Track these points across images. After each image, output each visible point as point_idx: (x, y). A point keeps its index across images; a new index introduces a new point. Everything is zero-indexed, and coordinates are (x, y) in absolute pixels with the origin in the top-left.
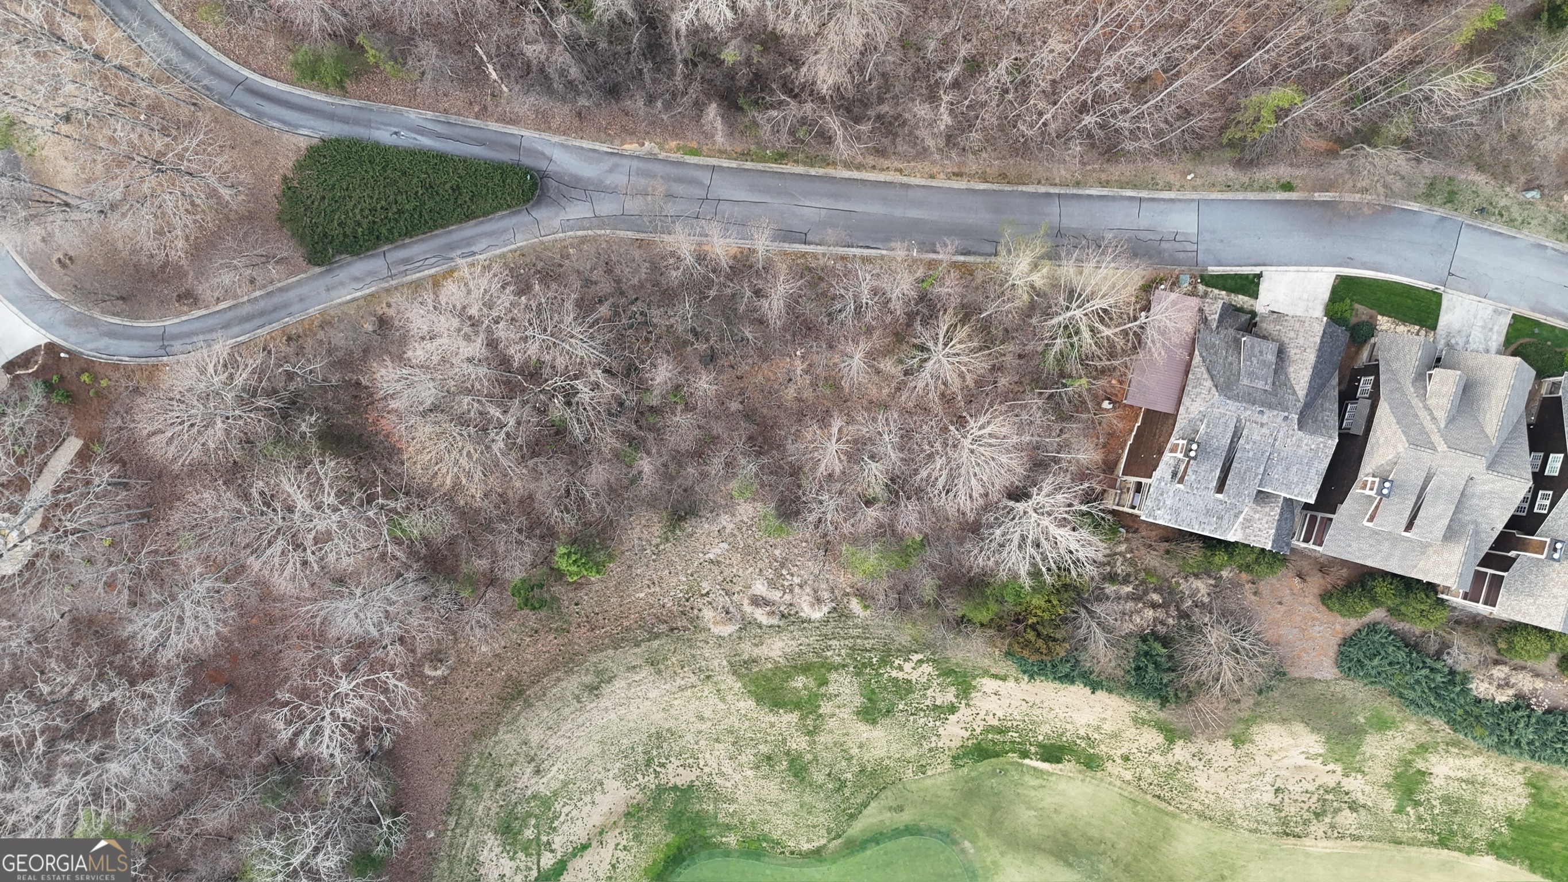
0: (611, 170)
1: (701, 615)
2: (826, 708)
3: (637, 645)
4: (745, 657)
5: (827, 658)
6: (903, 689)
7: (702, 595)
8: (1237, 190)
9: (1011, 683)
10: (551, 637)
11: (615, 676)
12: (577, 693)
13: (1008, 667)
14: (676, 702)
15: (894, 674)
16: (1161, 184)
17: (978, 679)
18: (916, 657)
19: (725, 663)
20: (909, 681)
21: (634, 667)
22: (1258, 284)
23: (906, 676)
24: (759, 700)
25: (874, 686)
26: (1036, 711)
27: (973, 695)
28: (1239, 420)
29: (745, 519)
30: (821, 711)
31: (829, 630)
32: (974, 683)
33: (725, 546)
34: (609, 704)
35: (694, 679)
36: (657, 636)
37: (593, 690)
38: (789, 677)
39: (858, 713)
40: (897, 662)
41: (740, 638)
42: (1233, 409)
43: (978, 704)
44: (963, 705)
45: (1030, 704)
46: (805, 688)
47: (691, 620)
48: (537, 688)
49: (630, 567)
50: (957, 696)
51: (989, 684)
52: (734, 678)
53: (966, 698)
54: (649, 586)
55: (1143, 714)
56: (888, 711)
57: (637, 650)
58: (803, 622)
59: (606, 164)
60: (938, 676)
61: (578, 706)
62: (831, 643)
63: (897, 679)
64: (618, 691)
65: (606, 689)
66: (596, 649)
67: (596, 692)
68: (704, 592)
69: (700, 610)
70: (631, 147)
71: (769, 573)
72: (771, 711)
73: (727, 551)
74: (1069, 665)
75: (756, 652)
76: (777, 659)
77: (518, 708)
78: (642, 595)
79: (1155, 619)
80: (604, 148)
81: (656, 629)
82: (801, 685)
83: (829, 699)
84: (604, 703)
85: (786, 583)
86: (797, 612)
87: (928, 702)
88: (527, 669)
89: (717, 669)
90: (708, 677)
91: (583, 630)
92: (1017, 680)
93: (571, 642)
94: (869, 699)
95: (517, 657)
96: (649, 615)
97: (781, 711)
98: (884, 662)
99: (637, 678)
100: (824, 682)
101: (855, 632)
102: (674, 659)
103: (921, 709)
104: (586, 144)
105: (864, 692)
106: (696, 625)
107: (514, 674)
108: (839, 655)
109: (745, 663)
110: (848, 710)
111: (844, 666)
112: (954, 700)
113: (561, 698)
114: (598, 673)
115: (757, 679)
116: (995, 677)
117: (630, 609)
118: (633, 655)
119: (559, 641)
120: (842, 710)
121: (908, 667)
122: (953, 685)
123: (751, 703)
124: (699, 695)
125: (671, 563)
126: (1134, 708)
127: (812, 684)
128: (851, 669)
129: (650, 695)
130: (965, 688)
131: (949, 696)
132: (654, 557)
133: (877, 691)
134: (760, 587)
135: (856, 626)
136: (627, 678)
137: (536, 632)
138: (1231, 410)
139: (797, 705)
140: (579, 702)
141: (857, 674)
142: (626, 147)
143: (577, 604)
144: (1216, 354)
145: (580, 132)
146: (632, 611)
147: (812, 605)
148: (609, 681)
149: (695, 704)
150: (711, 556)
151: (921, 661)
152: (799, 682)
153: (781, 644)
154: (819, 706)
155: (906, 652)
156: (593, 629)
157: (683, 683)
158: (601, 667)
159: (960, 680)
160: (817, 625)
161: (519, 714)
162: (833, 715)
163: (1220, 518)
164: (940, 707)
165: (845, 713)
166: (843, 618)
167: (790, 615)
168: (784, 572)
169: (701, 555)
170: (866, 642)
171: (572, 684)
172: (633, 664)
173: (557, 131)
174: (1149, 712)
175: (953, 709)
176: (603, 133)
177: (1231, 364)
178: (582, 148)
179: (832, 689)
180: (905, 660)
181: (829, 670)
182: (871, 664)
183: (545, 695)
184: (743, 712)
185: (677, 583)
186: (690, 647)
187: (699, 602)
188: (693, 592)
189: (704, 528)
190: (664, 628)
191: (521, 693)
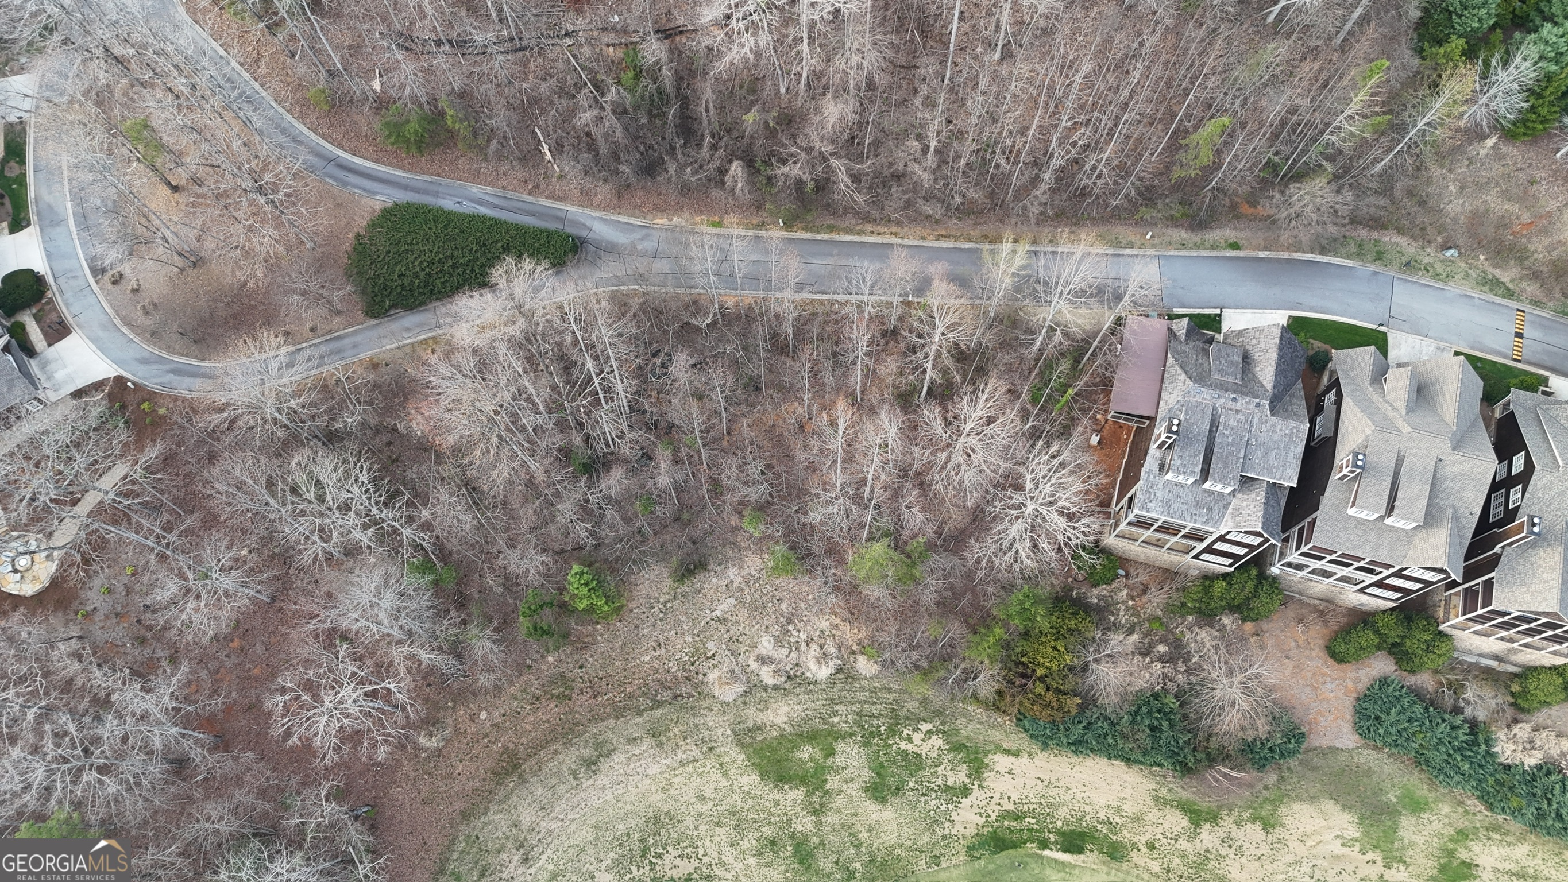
0: (642, 239)
1: (705, 680)
2: (833, 783)
3: (640, 714)
4: (750, 724)
5: (833, 725)
6: (914, 763)
7: (708, 658)
9: (1024, 759)
10: (552, 705)
11: (615, 749)
12: (574, 767)
13: (1019, 740)
14: (676, 780)
15: (903, 746)
16: (1124, 242)
17: (990, 756)
18: (925, 727)
19: (729, 732)
20: (919, 755)
21: (635, 739)
23: (916, 749)
24: (763, 775)
25: (883, 758)
26: (1052, 792)
27: (985, 775)
29: (753, 573)
30: (828, 787)
31: (834, 693)
32: (986, 761)
33: (732, 601)
34: (606, 782)
35: (696, 752)
36: (660, 704)
37: (591, 764)
38: (795, 747)
39: (867, 790)
40: (906, 732)
41: (745, 703)
43: (992, 785)
44: (976, 787)
45: (1046, 783)
46: (811, 760)
47: (696, 687)
48: (532, 762)
49: (637, 627)
50: (969, 776)
51: (1002, 762)
52: (738, 749)
53: (979, 778)
54: (654, 649)
55: (1164, 792)
56: (898, 789)
57: (639, 720)
58: (809, 684)
59: (638, 235)
60: (949, 750)
61: (574, 783)
62: (837, 708)
63: (905, 753)
64: (617, 767)
65: (604, 765)
66: (596, 718)
67: (594, 768)
68: (709, 654)
69: (705, 675)
70: (661, 221)
71: (776, 630)
72: (776, 786)
73: (735, 606)
75: (761, 718)
76: (783, 726)
77: (511, 785)
78: (647, 658)
79: (1165, 676)
80: (638, 222)
81: (659, 698)
82: (807, 756)
83: (837, 773)
84: (602, 780)
85: (792, 640)
86: (803, 674)
87: (939, 782)
88: (524, 740)
89: (721, 739)
90: (711, 749)
91: (585, 697)
92: (1030, 755)
93: (572, 711)
94: (877, 773)
95: (516, 726)
96: (653, 681)
97: (786, 787)
98: (892, 731)
99: (637, 752)
100: (830, 753)
101: (861, 696)
102: (676, 730)
103: (932, 789)
104: (622, 219)
105: (872, 765)
106: (701, 691)
107: (511, 746)
108: (846, 722)
109: (749, 731)
110: (856, 786)
111: (851, 735)
112: (967, 781)
113: (558, 774)
114: (598, 746)
115: (762, 749)
116: (1007, 752)
117: (634, 673)
118: (635, 725)
119: (561, 709)
120: (850, 785)
121: (917, 737)
122: (965, 762)
123: (755, 778)
124: (701, 770)
125: (678, 623)
126: (1153, 786)
127: (819, 755)
128: (859, 738)
129: (650, 772)
130: (978, 769)
131: (960, 776)
132: (661, 615)
133: (886, 764)
134: (766, 644)
135: (863, 689)
136: (627, 752)
137: (537, 699)
138: (1206, 396)
139: (803, 780)
141: (866, 744)
142: (658, 221)
143: (581, 667)
144: (1187, 357)
145: (618, 208)
146: (636, 676)
147: (818, 660)
148: (609, 754)
149: (697, 781)
150: (718, 613)
151: (930, 732)
152: (805, 752)
153: (787, 709)
154: (826, 780)
155: (915, 720)
156: (595, 696)
157: (684, 756)
158: (600, 738)
159: (972, 757)
160: (824, 687)
161: (512, 791)
162: (840, 792)
163: (1210, 509)
164: (952, 788)
165: (853, 790)
166: (850, 680)
167: (795, 676)
168: (791, 627)
169: (708, 612)
170: (873, 707)
171: (570, 757)
172: (635, 735)
173: (598, 207)
175: (965, 791)
176: (638, 209)
177: (1201, 364)
178: (619, 222)
179: (839, 760)
181: (836, 739)
182: (879, 734)
183: (540, 770)
184: (746, 789)
185: (683, 643)
186: (694, 715)
187: (706, 665)
188: (699, 654)
189: (712, 582)
190: (667, 695)
191: (516, 766)
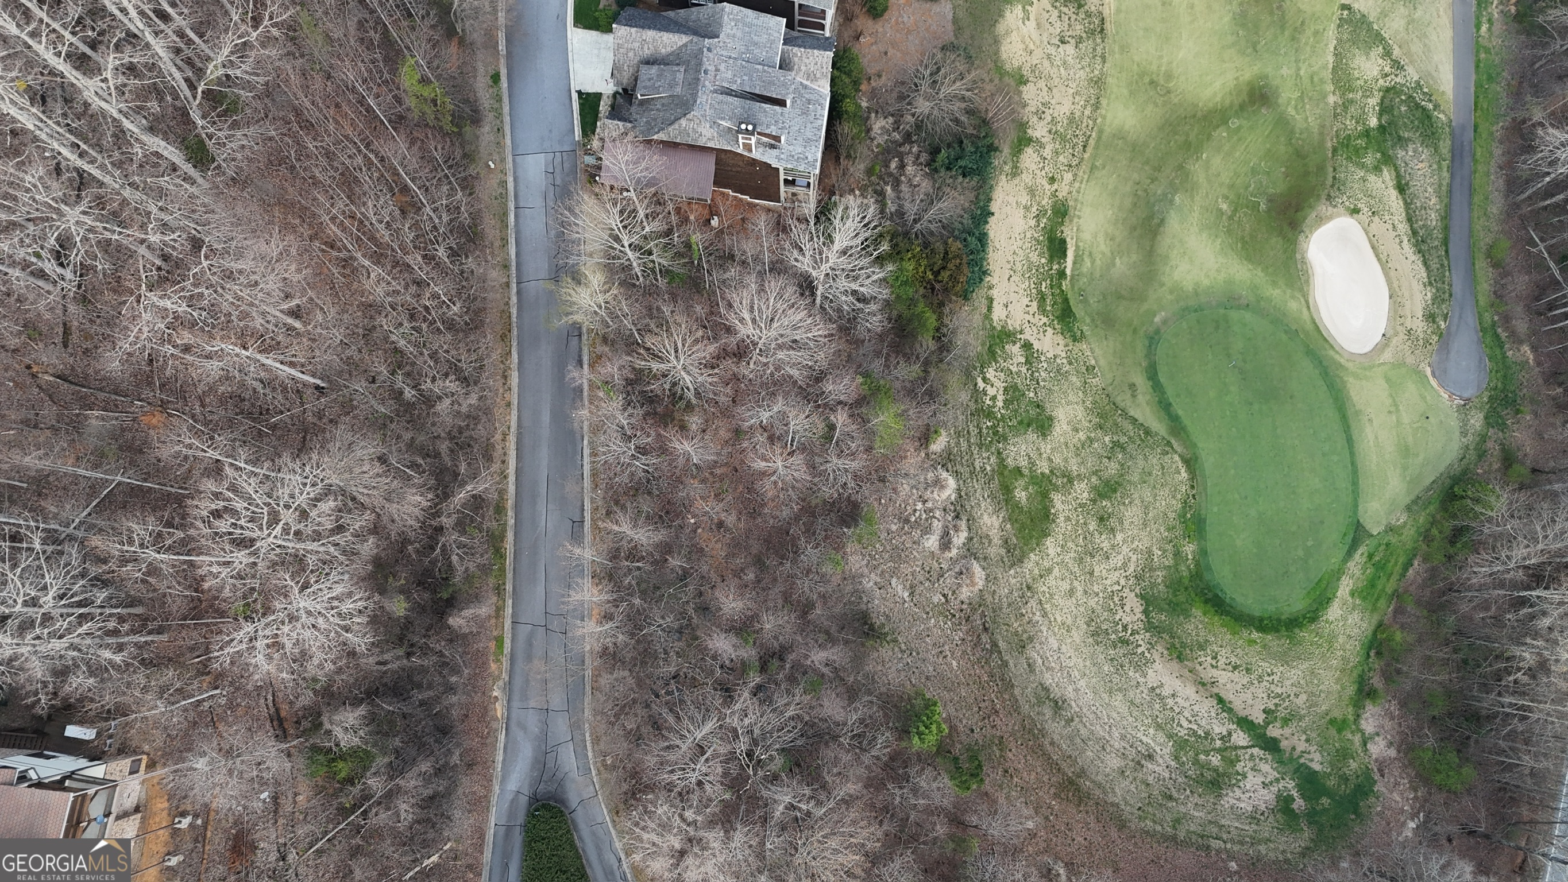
0: (523, 727)
1: (968, 601)
2: (1043, 467)
3: (1005, 664)
4: (1003, 551)
5: (993, 470)
6: (1013, 393)
7: (947, 601)
8: (502, 122)
9: (995, 293)
10: (1010, 755)
11: (1041, 684)
12: (1063, 723)
13: (979, 297)
14: (1059, 619)
15: (1000, 404)
16: (500, 190)
17: (995, 324)
18: (981, 384)
19: (1012, 572)
20: (1006, 389)
21: (1029, 665)
22: (588, 94)
23: (1001, 392)
24: (1045, 534)
25: (1014, 422)
26: (1018, 267)
27: (1011, 328)
28: (715, 91)
29: (865, 562)
30: (1047, 471)
31: (965, 470)
32: (999, 328)
33: (894, 581)
34: (1070, 689)
35: (1033, 603)
36: (995, 644)
37: (1058, 706)
38: (1017, 506)
39: (1044, 435)
40: (988, 402)
41: (985, 558)
42: (705, 97)
43: (1019, 322)
44: (1022, 336)
45: (1012, 273)
46: (1026, 489)
47: (974, 610)
48: (1064, 765)
49: (927, 678)
50: (1014, 343)
51: (998, 313)
52: (1026, 561)
53: (1014, 334)
54: (945, 657)
55: (1007, 168)
56: (1038, 406)
57: (1011, 663)
58: (961, 497)
59: (518, 734)
60: (996, 362)
61: (1077, 719)
62: (978, 468)
63: (1005, 401)
64: (1056, 680)
65: (1056, 693)
66: (1016, 708)
67: (1060, 703)
68: (943, 600)
69: (962, 603)
70: (499, 709)
71: (916, 534)
72: (1054, 521)
73: (898, 578)
74: (969, 239)
75: (996, 541)
76: (1001, 519)
77: (1087, 783)
78: (954, 663)
79: (914, 163)
80: (502, 737)
81: (988, 646)
82: (1023, 493)
83: (1033, 464)
84: (1069, 692)
85: (924, 516)
86: (952, 503)
87: (1024, 369)
88: (1045, 778)
89: (1019, 579)
90: (1029, 588)
91: (998, 722)
92: (990, 288)
93: (1012, 734)
94: (1029, 426)
95: (1034, 789)
96: (974, 654)
97: (1053, 511)
98: (990, 414)
99: (1040, 661)
100: (1018, 471)
101: (964, 445)
102: (1015, 625)
103: (1032, 375)
104: (500, 757)
105: (1022, 431)
106: (978, 604)
107: (1053, 790)
108: (989, 458)
109: (1009, 551)
110: (1042, 446)
111: (999, 453)
112: (1018, 345)
113: (1071, 738)
114: (1040, 703)
115: (1023, 538)
116: (990, 308)
117: (970, 675)
118: (1017, 667)
119: (1012, 745)
120: (1043, 450)
121: (991, 391)
122: (1003, 347)
123: (1049, 542)
124: (1048, 595)
125: (919, 636)
126: (1003, 177)
127: (1021, 482)
128: (1001, 445)
129: (1055, 646)
130: (1006, 336)
131: (1015, 349)
132: (914, 654)
133: (1019, 418)
134: (931, 542)
135: (958, 444)
136: (1041, 672)
137: (1006, 771)
138: (706, 99)
139: (1045, 495)
140: (1072, 720)
141: (1005, 439)
142: (499, 715)
143: (972, 731)
144: (655, 120)
145: (488, 764)
146: (972, 672)
147: (942, 487)
148: (1047, 690)
149: (1058, 600)
150: (906, 594)
151: (984, 379)
152: (1021, 495)
153: (986, 517)
154: (1042, 473)
155: (977, 395)
156: (996, 712)
157: (1038, 614)
158: (1034, 700)
159: (998, 341)
160: (961, 482)
161: (1093, 782)
163: (809, 102)
164: (1027, 358)
165: (1046, 448)
166: (952, 457)
167: (955, 510)
168: (913, 519)
169: (906, 605)
170: (972, 434)
171: (1055, 729)
172: (1026, 666)
173: (488, 789)
174: (1005, 163)
175: (1027, 346)
176: (487, 740)
177: (663, 105)
178: (504, 760)
180: (986, 395)
182: (994, 427)
187: (954, 604)
188: (944, 611)
190: (985, 638)
191: (1071, 782)
